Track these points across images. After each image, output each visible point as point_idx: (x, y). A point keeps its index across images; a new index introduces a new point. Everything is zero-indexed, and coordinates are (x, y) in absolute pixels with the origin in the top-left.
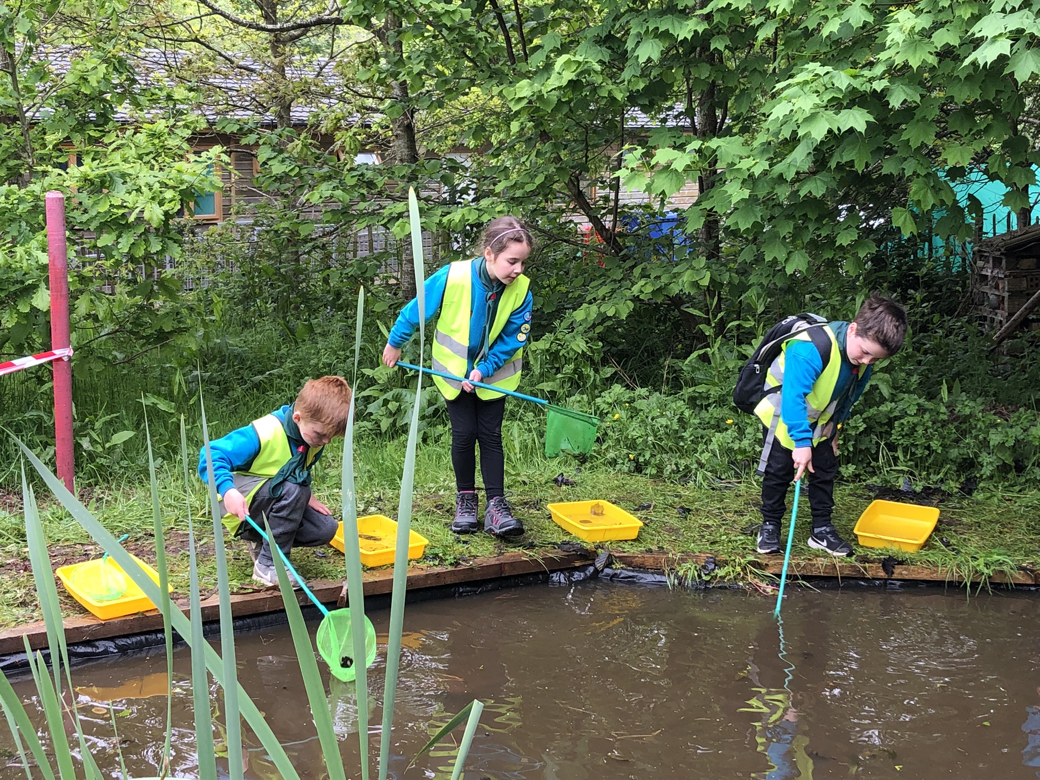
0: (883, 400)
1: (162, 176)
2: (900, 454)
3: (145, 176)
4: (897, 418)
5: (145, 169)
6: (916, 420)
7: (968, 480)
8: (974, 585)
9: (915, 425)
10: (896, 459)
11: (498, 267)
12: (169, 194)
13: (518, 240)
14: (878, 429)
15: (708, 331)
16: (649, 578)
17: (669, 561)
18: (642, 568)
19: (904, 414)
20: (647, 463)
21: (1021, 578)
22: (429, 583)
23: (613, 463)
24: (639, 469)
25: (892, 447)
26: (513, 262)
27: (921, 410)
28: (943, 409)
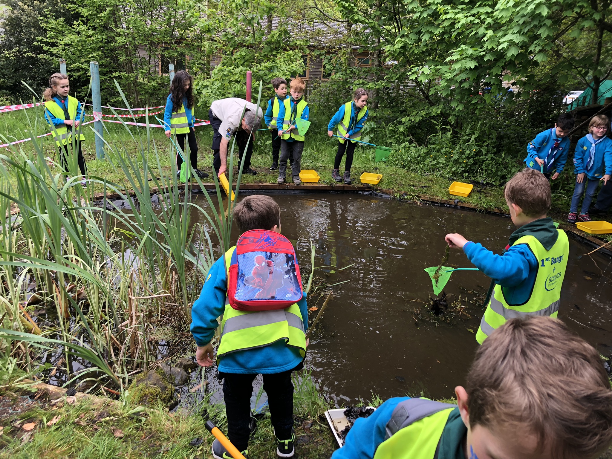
0: (482, 155)
1: (287, 68)
2: (484, 172)
3: (284, 68)
4: (485, 161)
5: (285, 65)
6: (490, 162)
7: (503, 182)
8: (480, 211)
9: (490, 164)
10: (483, 173)
11: (359, 103)
12: (288, 73)
13: (364, 94)
14: (479, 164)
15: (438, 128)
16: (385, 196)
17: (393, 192)
18: (385, 193)
19: (487, 159)
20: (406, 166)
21: (496, 210)
22: (322, 189)
23: (397, 165)
24: (404, 167)
25: (482, 170)
26: (363, 101)
27: (492, 159)
28: (501, 160)
